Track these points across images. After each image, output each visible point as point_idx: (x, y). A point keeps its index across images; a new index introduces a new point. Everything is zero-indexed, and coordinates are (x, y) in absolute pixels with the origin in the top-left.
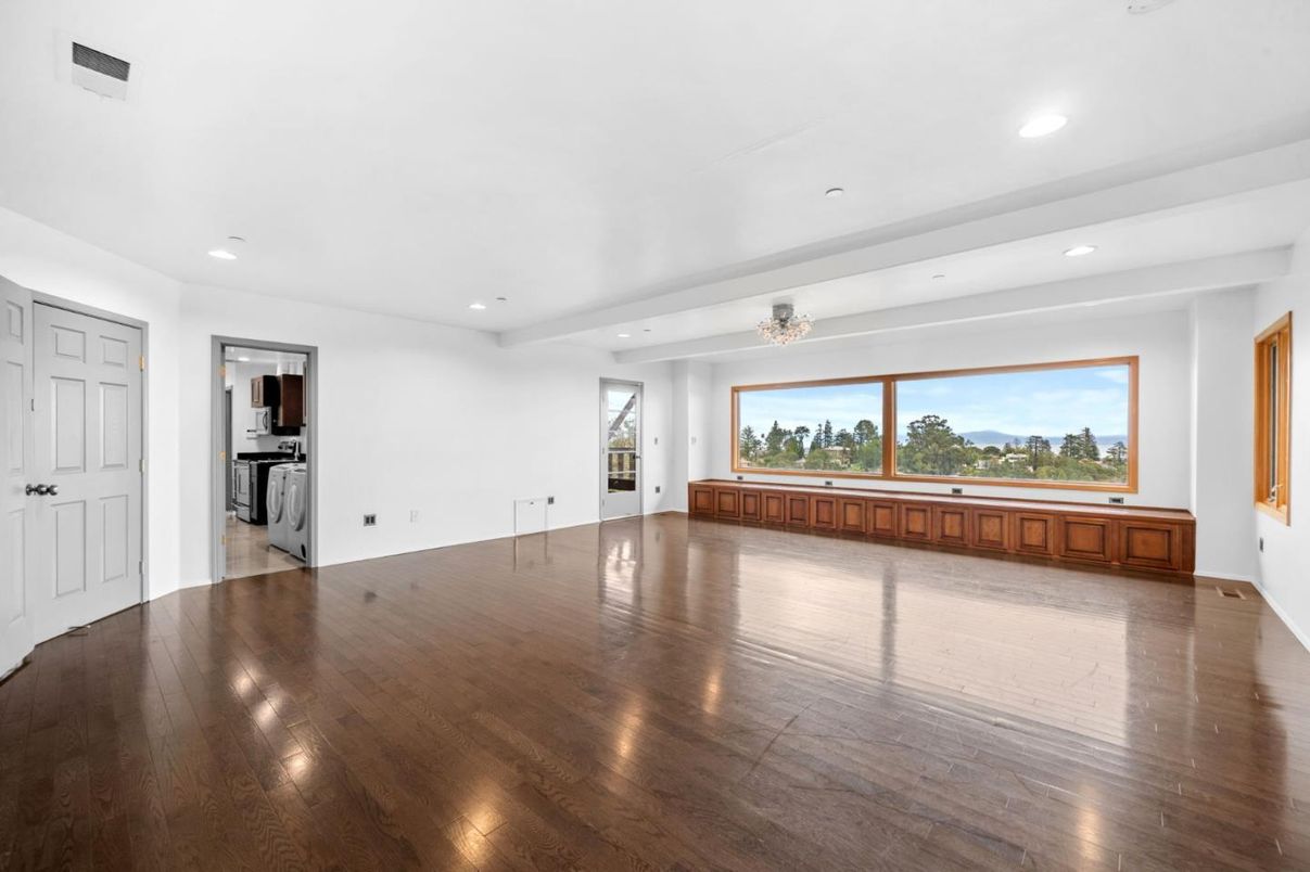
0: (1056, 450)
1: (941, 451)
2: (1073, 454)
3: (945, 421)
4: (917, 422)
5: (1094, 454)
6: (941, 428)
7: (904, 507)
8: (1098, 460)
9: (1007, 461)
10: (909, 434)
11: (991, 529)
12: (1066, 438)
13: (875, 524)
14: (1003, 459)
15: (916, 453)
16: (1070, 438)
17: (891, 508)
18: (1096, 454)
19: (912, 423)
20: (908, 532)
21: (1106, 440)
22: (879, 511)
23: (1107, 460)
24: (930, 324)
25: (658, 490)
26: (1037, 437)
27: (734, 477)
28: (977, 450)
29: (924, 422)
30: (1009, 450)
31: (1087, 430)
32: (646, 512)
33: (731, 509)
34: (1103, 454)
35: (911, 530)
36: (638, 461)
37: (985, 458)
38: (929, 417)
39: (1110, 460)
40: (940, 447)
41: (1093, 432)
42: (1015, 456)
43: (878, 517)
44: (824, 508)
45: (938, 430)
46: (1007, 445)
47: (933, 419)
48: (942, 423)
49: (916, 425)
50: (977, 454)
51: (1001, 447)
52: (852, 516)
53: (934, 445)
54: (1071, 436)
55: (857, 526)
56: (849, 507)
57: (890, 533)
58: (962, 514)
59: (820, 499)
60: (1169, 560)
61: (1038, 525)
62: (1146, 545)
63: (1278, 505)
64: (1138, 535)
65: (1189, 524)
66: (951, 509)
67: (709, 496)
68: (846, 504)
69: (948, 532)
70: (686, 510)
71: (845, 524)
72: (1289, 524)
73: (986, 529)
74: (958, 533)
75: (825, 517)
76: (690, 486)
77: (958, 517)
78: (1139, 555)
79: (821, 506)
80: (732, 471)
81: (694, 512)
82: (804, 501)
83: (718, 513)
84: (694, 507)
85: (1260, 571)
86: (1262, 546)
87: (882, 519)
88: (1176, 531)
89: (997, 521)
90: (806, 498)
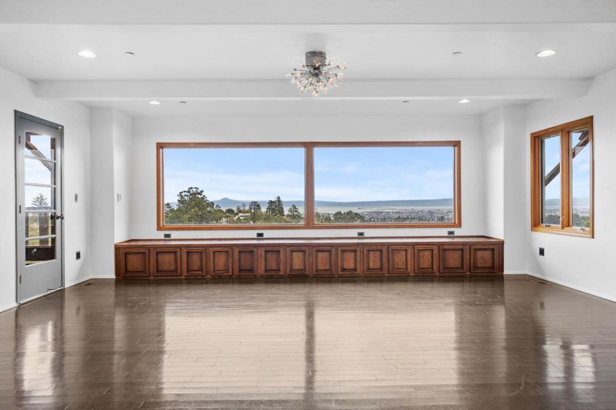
0: (264, 210)
1: (200, 213)
2: (272, 213)
3: (202, 191)
4: (185, 191)
5: (281, 212)
6: (199, 196)
7: (340, 249)
8: (284, 215)
9: (239, 218)
10: (178, 200)
11: (400, 259)
12: (269, 203)
13: (317, 266)
14: (237, 217)
15: (183, 214)
16: (271, 203)
17: (330, 251)
18: (283, 212)
19: (181, 193)
20: (343, 270)
21: (288, 203)
22: (320, 254)
23: (288, 216)
25: (78, 256)
26: (255, 202)
27: (159, 235)
28: (222, 211)
29: (189, 192)
30: (240, 211)
31: (279, 198)
32: (68, 284)
33: (173, 268)
34: (286, 212)
35: (345, 267)
36: (58, 222)
37: (226, 217)
38: (192, 188)
39: (290, 216)
40: (199, 210)
41: (282, 199)
42: (244, 215)
43: (319, 260)
44: (272, 258)
45: (198, 198)
46: (238, 208)
47: (194, 190)
48: (200, 193)
49: (183, 194)
50: (222, 214)
51: (235, 209)
52: (298, 262)
53: (196, 209)
54: (271, 201)
56: (295, 254)
57: (329, 273)
58: (381, 251)
59: (267, 249)
60: (493, 267)
61: (428, 254)
62: (484, 258)
63: (563, 228)
64: (480, 254)
65: (501, 244)
66: (374, 248)
67: (145, 256)
68: (292, 251)
69: (371, 266)
70: (113, 276)
71: (291, 270)
72: (593, 237)
73: (397, 260)
74: (378, 266)
75: (273, 265)
76: (118, 248)
77: (378, 253)
78: (479, 265)
79: (269, 255)
80: (158, 230)
81: (123, 277)
82: (252, 252)
83: (155, 274)
84: (124, 271)
85: (538, 267)
86: (542, 252)
87: (322, 261)
88: (496, 249)
89: (404, 253)
90: (255, 249)
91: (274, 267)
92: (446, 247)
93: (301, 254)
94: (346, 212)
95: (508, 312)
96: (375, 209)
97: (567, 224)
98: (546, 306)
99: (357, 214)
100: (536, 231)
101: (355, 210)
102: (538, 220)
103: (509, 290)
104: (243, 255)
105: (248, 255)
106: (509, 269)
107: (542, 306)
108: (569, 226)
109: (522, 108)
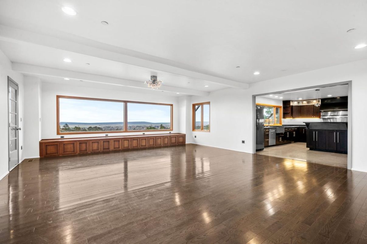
11: (159, 141)
13: (133, 145)
20: (142, 146)
22: (134, 141)
24: (138, 87)
25: (22, 147)
27: (59, 137)
32: (20, 162)
33: (72, 150)
36: (17, 131)
44: (117, 143)
52: (126, 144)
55: (127, 147)
56: (125, 141)
57: (137, 147)
58: (154, 139)
59: (115, 140)
60: (183, 142)
61: (167, 139)
62: (181, 140)
63: (201, 130)
64: (180, 138)
65: (185, 135)
66: (152, 138)
67: (57, 146)
68: (124, 140)
69: (151, 144)
70: (39, 157)
71: (124, 147)
72: (210, 132)
73: (158, 141)
74: (153, 144)
75: (117, 146)
76: (41, 144)
77: (153, 139)
78: (180, 142)
79: (115, 142)
80: (57, 134)
81: (45, 156)
82: (109, 141)
83: (63, 154)
84: (45, 154)
85: (194, 141)
86: (195, 137)
87: (135, 143)
88: (184, 136)
89: (160, 139)
90: (110, 141)
91: (117, 147)
92: (172, 137)
93: (127, 141)
94: (94, 127)
95: (187, 155)
96: (107, 126)
97: (202, 129)
98: (197, 151)
99: (99, 128)
100: (194, 131)
101: (98, 126)
102: (194, 128)
103: (187, 148)
104: (105, 143)
105: (107, 143)
106: (187, 142)
107: (195, 151)
108: (203, 129)
109: (190, 97)
